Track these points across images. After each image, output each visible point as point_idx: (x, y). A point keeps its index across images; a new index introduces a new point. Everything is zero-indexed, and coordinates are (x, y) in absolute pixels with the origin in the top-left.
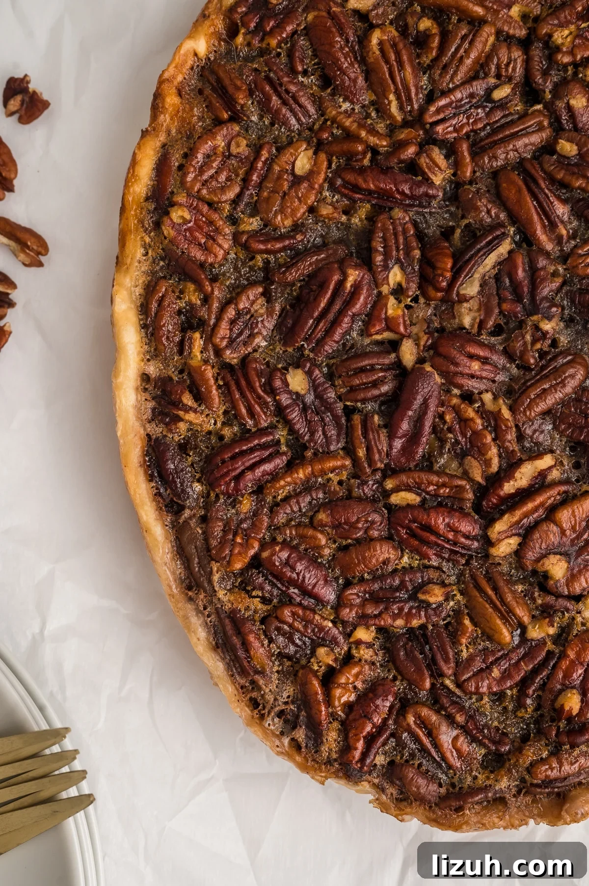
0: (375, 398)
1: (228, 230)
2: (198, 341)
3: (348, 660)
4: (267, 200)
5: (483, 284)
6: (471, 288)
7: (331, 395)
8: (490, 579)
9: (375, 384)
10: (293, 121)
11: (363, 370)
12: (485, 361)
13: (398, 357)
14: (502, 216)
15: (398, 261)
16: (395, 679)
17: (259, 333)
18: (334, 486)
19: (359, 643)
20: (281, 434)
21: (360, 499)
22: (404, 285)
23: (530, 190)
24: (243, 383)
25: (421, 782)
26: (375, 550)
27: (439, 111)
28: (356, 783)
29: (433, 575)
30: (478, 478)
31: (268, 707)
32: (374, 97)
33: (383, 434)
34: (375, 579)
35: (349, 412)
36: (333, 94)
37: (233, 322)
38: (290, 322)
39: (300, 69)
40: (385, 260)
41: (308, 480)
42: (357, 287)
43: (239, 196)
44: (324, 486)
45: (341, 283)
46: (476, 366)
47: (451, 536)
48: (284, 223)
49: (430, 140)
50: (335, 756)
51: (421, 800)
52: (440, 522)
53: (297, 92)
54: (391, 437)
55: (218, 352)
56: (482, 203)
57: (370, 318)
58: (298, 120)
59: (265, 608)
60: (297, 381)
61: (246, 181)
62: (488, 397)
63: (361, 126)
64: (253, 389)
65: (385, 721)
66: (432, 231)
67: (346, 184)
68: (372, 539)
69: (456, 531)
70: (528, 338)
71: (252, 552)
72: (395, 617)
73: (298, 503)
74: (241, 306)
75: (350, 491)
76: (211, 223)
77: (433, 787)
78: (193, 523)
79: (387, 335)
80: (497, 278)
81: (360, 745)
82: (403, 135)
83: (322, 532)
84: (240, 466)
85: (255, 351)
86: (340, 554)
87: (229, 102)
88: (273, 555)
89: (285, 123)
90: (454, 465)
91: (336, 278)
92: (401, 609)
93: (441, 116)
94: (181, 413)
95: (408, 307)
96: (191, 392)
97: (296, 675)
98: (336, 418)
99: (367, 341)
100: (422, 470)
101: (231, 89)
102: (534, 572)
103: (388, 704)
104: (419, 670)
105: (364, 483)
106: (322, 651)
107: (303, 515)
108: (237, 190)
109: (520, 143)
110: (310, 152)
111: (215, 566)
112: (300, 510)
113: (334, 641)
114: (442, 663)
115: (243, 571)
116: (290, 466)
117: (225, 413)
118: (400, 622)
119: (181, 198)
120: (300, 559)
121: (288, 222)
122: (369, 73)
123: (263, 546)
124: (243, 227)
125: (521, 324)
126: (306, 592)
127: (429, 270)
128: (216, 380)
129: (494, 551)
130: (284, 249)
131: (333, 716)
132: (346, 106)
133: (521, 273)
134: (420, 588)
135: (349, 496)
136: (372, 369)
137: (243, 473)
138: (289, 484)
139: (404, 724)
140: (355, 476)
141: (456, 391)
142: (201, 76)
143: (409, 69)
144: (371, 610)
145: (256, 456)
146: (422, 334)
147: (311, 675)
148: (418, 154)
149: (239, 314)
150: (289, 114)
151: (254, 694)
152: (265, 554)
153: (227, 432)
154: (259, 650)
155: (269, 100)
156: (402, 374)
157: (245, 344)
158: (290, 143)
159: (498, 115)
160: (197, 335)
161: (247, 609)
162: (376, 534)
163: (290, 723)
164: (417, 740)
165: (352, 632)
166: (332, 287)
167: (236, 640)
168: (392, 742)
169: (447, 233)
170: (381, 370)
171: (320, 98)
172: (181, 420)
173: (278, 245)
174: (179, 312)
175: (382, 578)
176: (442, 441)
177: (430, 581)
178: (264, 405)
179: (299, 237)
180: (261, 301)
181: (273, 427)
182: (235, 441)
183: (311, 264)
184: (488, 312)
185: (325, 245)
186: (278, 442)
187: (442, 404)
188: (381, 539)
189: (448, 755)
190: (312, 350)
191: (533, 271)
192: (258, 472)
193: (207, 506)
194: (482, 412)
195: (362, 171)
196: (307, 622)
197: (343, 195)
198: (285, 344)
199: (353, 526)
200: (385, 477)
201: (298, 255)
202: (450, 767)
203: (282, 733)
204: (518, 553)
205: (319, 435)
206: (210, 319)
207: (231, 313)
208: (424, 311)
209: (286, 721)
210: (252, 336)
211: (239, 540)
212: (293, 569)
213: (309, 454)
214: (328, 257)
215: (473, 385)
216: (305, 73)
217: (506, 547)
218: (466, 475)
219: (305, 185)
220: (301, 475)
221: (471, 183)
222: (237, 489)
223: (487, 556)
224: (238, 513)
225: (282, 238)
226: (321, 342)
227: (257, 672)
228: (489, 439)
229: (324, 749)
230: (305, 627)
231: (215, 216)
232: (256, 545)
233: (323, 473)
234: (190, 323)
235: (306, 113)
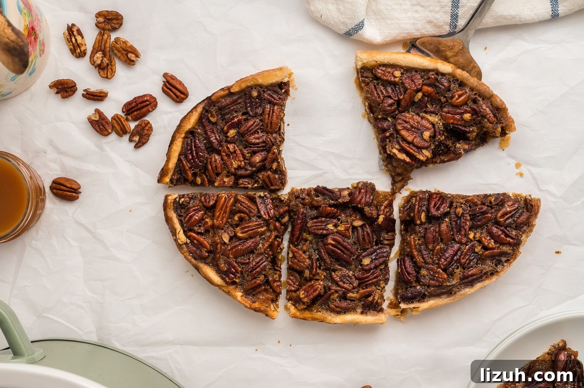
2: (350, 295)
3: (480, 241)
7: (371, 250)
9: (368, 234)
11: (363, 239)
13: (359, 227)
15: (326, 225)
16: (487, 226)
17: (347, 274)
18: (420, 242)
19: (474, 237)
21: (426, 234)
22: (333, 224)
24: (366, 280)
25: (522, 218)
26: (443, 230)
27: (265, 214)
28: (521, 242)
29: (452, 211)
31: (493, 269)
32: (258, 236)
34: (453, 231)
36: (256, 250)
37: (344, 283)
38: (344, 263)
39: (248, 261)
40: (325, 230)
41: (417, 251)
42: (334, 240)
44: (420, 246)
45: (332, 245)
48: (308, 262)
50: (511, 248)
51: (529, 218)
53: (255, 262)
55: (354, 288)
57: (344, 236)
58: (264, 262)
59: (460, 268)
60: (366, 261)
63: (268, 241)
64: (369, 277)
65: (501, 230)
66: (314, 213)
67: (297, 241)
68: (440, 230)
71: (441, 271)
72: (466, 224)
73: (425, 255)
74: (339, 280)
75: (422, 237)
77: (524, 214)
78: (429, 291)
79: (350, 230)
81: (508, 239)
82: (272, 227)
83: (436, 247)
85: (354, 275)
86: (444, 242)
87: (259, 285)
88: (443, 264)
89: (265, 266)
91: (331, 247)
92: (464, 222)
93: (266, 213)
94: (375, 301)
95: (341, 222)
96: (367, 298)
97: (483, 259)
98: (379, 248)
99: (352, 237)
101: (255, 285)
103: (495, 229)
104: (485, 218)
106: (476, 250)
107: (429, 253)
111: (445, 284)
112: (427, 254)
113: (473, 245)
114: (483, 210)
115: (448, 275)
116: (412, 256)
118: (468, 223)
120: (445, 255)
122: (251, 237)
123: (439, 267)
126: (456, 254)
127: (331, 215)
128: (364, 289)
131: (498, 247)
132: (260, 245)
134: (457, 215)
135: (424, 237)
136: (363, 235)
138: (418, 257)
139: (502, 223)
142: (249, 294)
143: (250, 224)
144: (463, 233)
146: (351, 218)
147: (484, 254)
148: (279, 222)
149: (342, 281)
150: (263, 265)
151: (489, 274)
152: (442, 267)
154: (473, 271)
155: (258, 272)
156: (364, 226)
157: (351, 279)
160: (348, 295)
161: (460, 274)
162: (437, 229)
163: (499, 262)
164: (508, 218)
165: (470, 239)
166: (334, 248)
167: (470, 279)
168: (508, 228)
170: (364, 232)
171: (257, 254)
173: (315, 264)
174: (340, 301)
175: (452, 228)
177: (455, 212)
178: (373, 273)
179: (314, 257)
180: (337, 273)
181: (381, 270)
183: (325, 255)
185: (318, 249)
188: (440, 227)
189: (513, 208)
190: (354, 256)
196: (466, 254)
197: (300, 242)
198: (352, 264)
199: (434, 236)
201: (321, 259)
202: (517, 208)
203: (503, 265)
205: (385, 255)
206: (342, 291)
207: (341, 283)
208: (343, 217)
209: (499, 264)
210: (349, 276)
211: (437, 275)
212: (448, 258)
214: (322, 249)
216: (249, 259)
220: (415, 253)
224: (427, 275)
225: (312, 263)
226: (351, 253)
227: (481, 272)
229: (509, 251)
230: (468, 255)
232: (439, 270)
233: (415, 245)
234: (344, 297)
235: (262, 259)
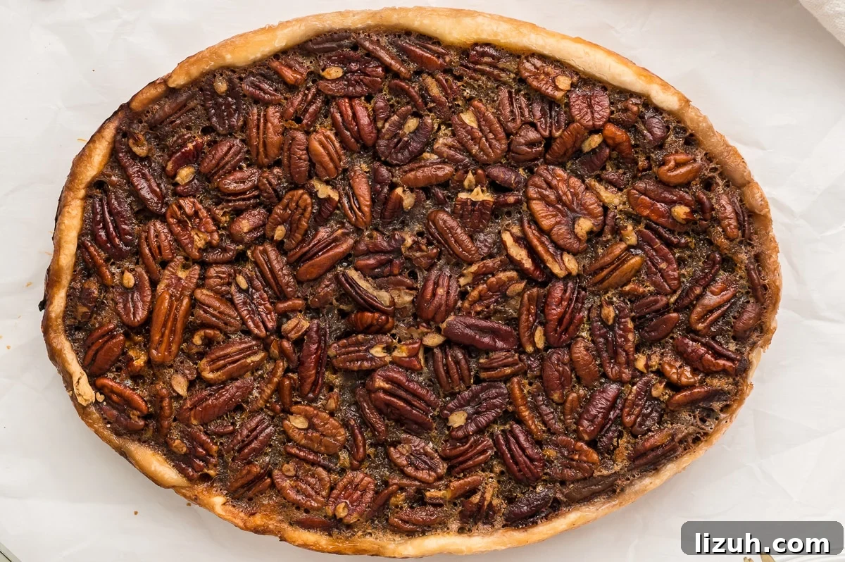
0: (467, 362)
1: (350, 475)
2: (432, 493)
3: (660, 373)
4: (326, 447)
5: (380, 288)
6: (384, 297)
7: (466, 394)
8: (595, 273)
9: (457, 362)
10: (268, 431)
11: (447, 372)
12: (436, 285)
13: (436, 347)
14: (329, 276)
15: (367, 350)
16: (672, 338)
17: (423, 448)
18: (533, 388)
19: (647, 366)
20: (497, 429)
21: (542, 370)
22: (384, 345)
23: (311, 258)
24: (461, 459)
25: (746, 316)
26: (579, 357)
27: (258, 327)
28: (750, 364)
29: (594, 314)
30: (522, 285)
31: (698, 430)
32: (249, 373)
33: (494, 355)
34: (599, 356)
35: (478, 381)
36: (247, 403)
37: (417, 468)
38: (415, 427)
39: (231, 428)
40: (367, 360)
41: (529, 408)
42: (388, 379)
43: (324, 467)
44: (534, 396)
45: (385, 391)
46: (440, 291)
47: (565, 303)
48: (342, 434)
49: (278, 331)
50: (731, 380)
51: (760, 316)
52: (555, 311)
53: (247, 429)
54: (496, 349)
55: (439, 478)
56: (322, 291)
57: (409, 368)
58: (267, 427)
59: (625, 435)
60: (457, 419)
61: (313, 464)
62: (462, 281)
63: (270, 381)
64: (466, 452)
65: (703, 345)
66: (342, 325)
67: (313, 390)
68: (571, 359)
69: (562, 299)
70: (418, 254)
71: (585, 447)
72: (627, 340)
73: (547, 415)
74: (405, 462)
75: (536, 377)
76: (345, 488)
77: (750, 308)
78: (566, 491)
79: (421, 356)
80: (375, 277)
81: (721, 362)
82: (275, 351)
83: (567, 396)
84: (523, 459)
85: (436, 451)
86: (583, 382)
87: (259, 478)
88: (586, 432)
89: (270, 436)
90: (513, 302)
91: (382, 395)
92: (621, 336)
93: (261, 324)
94: (486, 503)
95: (400, 341)
96: (469, 497)
97: (673, 411)
98: (483, 390)
99: (425, 370)
100: (518, 325)
101: (250, 477)
102: (589, 241)
103: (691, 342)
104: (665, 322)
105: (530, 367)
106: (655, 393)
107: (555, 410)
108: (320, 469)
109: (277, 266)
110: (291, 417)
111: (597, 474)
112: (552, 413)
113: (646, 384)
114: (658, 305)
115: (599, 453)
116: (520, 421)
117: (483, 470)
118: (630, 337)
119: (330, 510)
120: (588, 411)
121: (342, 431)
122: (232, 378)
123: (580, 439)
124: (347, 464)
125: (408, 258)
126: (612, 406)
127: (373, 329)
128: (460, 479)
129: (574, 272)
130: (361, 433)
131: (702, 382)
132: (255, 393)
133: (372, 261)
134: (604, 323)
135: (540, 377)
136: (446, 365)
137: (527, 456)
138: (534, 422)
139: (704, 331)
140: (525, 373)
141: (459, 304)
142: (238, 499)
143: (229, 350)
144: (623, 358)
145: (514, 447)
146: (419, 331)
147: (673, 400)
148: (288, 339)
149: (411, 464)
150: (264, 434)
151: (690, 440)
152: (586, 437)
153: (498, 469)
154: (657, 438)
155: (254, 450)
156: (449, 343)
157: (432, 458)
158: (284, 432)
159: (257, 283)
160: (428, 494)
161: (627, 448)
162: (567, 357)
163: (709, 414)
164: (716, 320)
165: (639, 371)
166: (388, 398)
167: (650, 456)
168: (719, 338)
169: (343, 314)
170: (447, 358)
171: (250, 412)
172: (491, 503)
173: (360, 438)
174: (412, 507)
175: (599, 351)
176: (496, 311)
177: (599, 316)
178: (476, 443)
179: (352, 422)
180: (400, 448)
181: (492, 435)
182: (504, 462)
183: (372, 413)
184: (401, 283)
185: (356, 403)
186: (502, 431)
187: (469, 314)
188: (570, 353)
189: (725, 297)
190: (434, 409)
191: (369, 253)
192: (526, 445)
193: (553, 481)
194: (474, 284)
195: (302, 379)
196: (634, 404)
197: (320, 392)
198: (431, 429)
199: (562, 374)
200: (524, 352)
201: (365, 423)
202: (734, 296)
203: (717, 419)
204: (575, 254)
205: (497, 401)
206: (415, 485)
207: (410, 470)
208: (402, 329)
209: (708, 416)
210: (426, 454)
211: (577, 457)
212: (596, 416)
213: (510, 408)
214: (365, 401)
215: (454, 293)
216: (233, 424)
217: (571, 264)
218: (521, 294)
219: (315, 420)
220: (527, 413)
221: (306, 299)
222: (540, 460)
223: (578, 275)
224: (557, 458)
225: (353, 435)
226: (428, 404)
227: (673, 439)
228: (493, 279)
229: (726, 388)
230: (637, 406)
231: (341, 484)
232: (580, 444)
233: (524, 397)
234: (419, 499)
235: (261, 422)
